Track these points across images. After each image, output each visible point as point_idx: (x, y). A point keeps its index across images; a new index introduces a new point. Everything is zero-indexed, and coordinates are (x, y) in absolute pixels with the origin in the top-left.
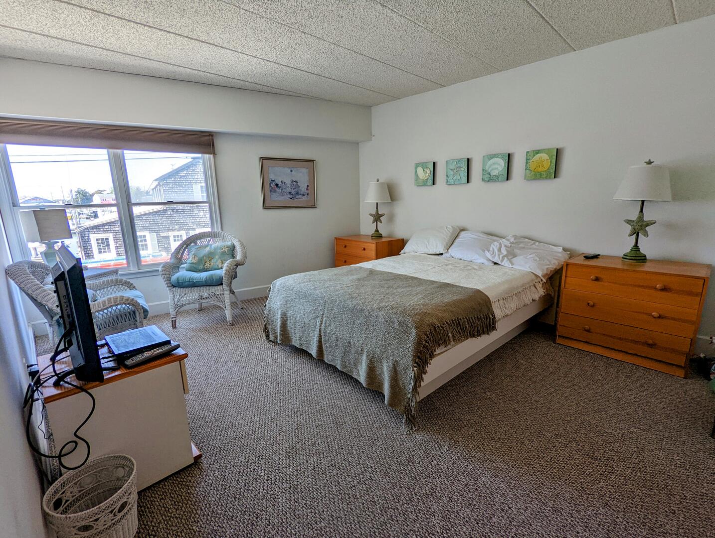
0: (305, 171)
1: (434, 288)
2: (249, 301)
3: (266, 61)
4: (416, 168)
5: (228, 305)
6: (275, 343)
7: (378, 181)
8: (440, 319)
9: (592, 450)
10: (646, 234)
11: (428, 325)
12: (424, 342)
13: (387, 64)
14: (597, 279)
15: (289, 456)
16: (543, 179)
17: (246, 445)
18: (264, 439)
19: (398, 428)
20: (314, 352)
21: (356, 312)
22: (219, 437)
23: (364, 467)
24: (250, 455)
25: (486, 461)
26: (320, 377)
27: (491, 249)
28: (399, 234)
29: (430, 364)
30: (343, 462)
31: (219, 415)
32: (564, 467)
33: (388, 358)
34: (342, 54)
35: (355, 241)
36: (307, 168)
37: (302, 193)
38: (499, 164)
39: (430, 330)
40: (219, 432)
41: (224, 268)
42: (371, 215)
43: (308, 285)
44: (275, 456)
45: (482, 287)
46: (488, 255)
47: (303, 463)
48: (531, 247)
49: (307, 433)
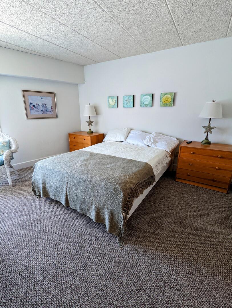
0: (50, 98)
1: (125, 163)
2: (22, 169)
3: (20, 31)
4: (108, 99)
5: (8, 176)
6: (39, 196)
7: (89, 105)
8: (134, 184)
9: (206, 240)
10: (211, 133)
11: (129, 189)
12: (128, 199)
13: (94, 42)
14: (194, 153)
15: (54, 279)
16: (168, 106)
17: (24, 276)
18: (37, 269)
19: (115, 245)
20: (63, 202)
21: (87, 182)
22: (5, 274)
23: (101, 277)
24: (28, 285)
25: (162, 258)
26: (68, 216)
27: (146, 139)
28: (101, 131)
29: (131, 209)
30: (88, 276)
31: (5, 256)
32: (197, 253)
33: (107, 208)
34: (68, 32)
35: (79, 135)
36: (51, 97)
37: (49, 110)
38: (148, 99)
39: (130, 191)
40: (5, 270)
41: (4, 156)
42: (87, 122)
43: (57, 165)
44: (45, 282)
45: (147, 161)
46: (145, 142)
47: (64, 283)
48: (163, 138)
49: (64, 258)
